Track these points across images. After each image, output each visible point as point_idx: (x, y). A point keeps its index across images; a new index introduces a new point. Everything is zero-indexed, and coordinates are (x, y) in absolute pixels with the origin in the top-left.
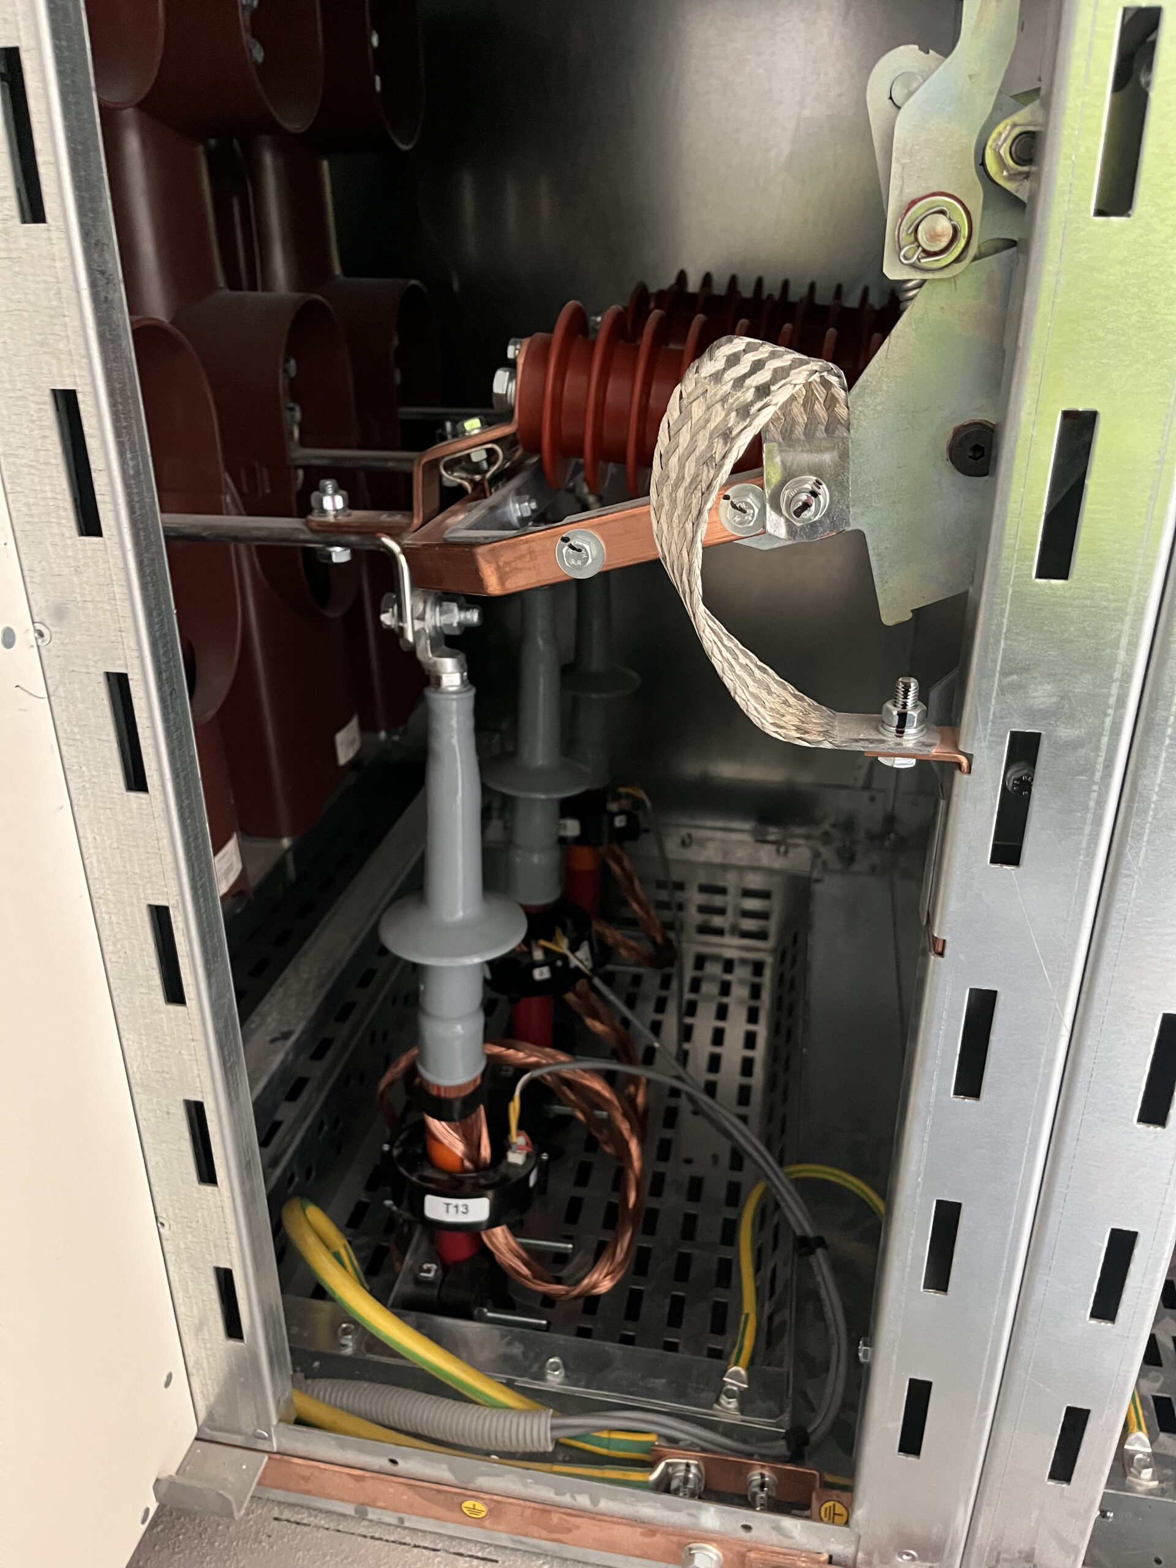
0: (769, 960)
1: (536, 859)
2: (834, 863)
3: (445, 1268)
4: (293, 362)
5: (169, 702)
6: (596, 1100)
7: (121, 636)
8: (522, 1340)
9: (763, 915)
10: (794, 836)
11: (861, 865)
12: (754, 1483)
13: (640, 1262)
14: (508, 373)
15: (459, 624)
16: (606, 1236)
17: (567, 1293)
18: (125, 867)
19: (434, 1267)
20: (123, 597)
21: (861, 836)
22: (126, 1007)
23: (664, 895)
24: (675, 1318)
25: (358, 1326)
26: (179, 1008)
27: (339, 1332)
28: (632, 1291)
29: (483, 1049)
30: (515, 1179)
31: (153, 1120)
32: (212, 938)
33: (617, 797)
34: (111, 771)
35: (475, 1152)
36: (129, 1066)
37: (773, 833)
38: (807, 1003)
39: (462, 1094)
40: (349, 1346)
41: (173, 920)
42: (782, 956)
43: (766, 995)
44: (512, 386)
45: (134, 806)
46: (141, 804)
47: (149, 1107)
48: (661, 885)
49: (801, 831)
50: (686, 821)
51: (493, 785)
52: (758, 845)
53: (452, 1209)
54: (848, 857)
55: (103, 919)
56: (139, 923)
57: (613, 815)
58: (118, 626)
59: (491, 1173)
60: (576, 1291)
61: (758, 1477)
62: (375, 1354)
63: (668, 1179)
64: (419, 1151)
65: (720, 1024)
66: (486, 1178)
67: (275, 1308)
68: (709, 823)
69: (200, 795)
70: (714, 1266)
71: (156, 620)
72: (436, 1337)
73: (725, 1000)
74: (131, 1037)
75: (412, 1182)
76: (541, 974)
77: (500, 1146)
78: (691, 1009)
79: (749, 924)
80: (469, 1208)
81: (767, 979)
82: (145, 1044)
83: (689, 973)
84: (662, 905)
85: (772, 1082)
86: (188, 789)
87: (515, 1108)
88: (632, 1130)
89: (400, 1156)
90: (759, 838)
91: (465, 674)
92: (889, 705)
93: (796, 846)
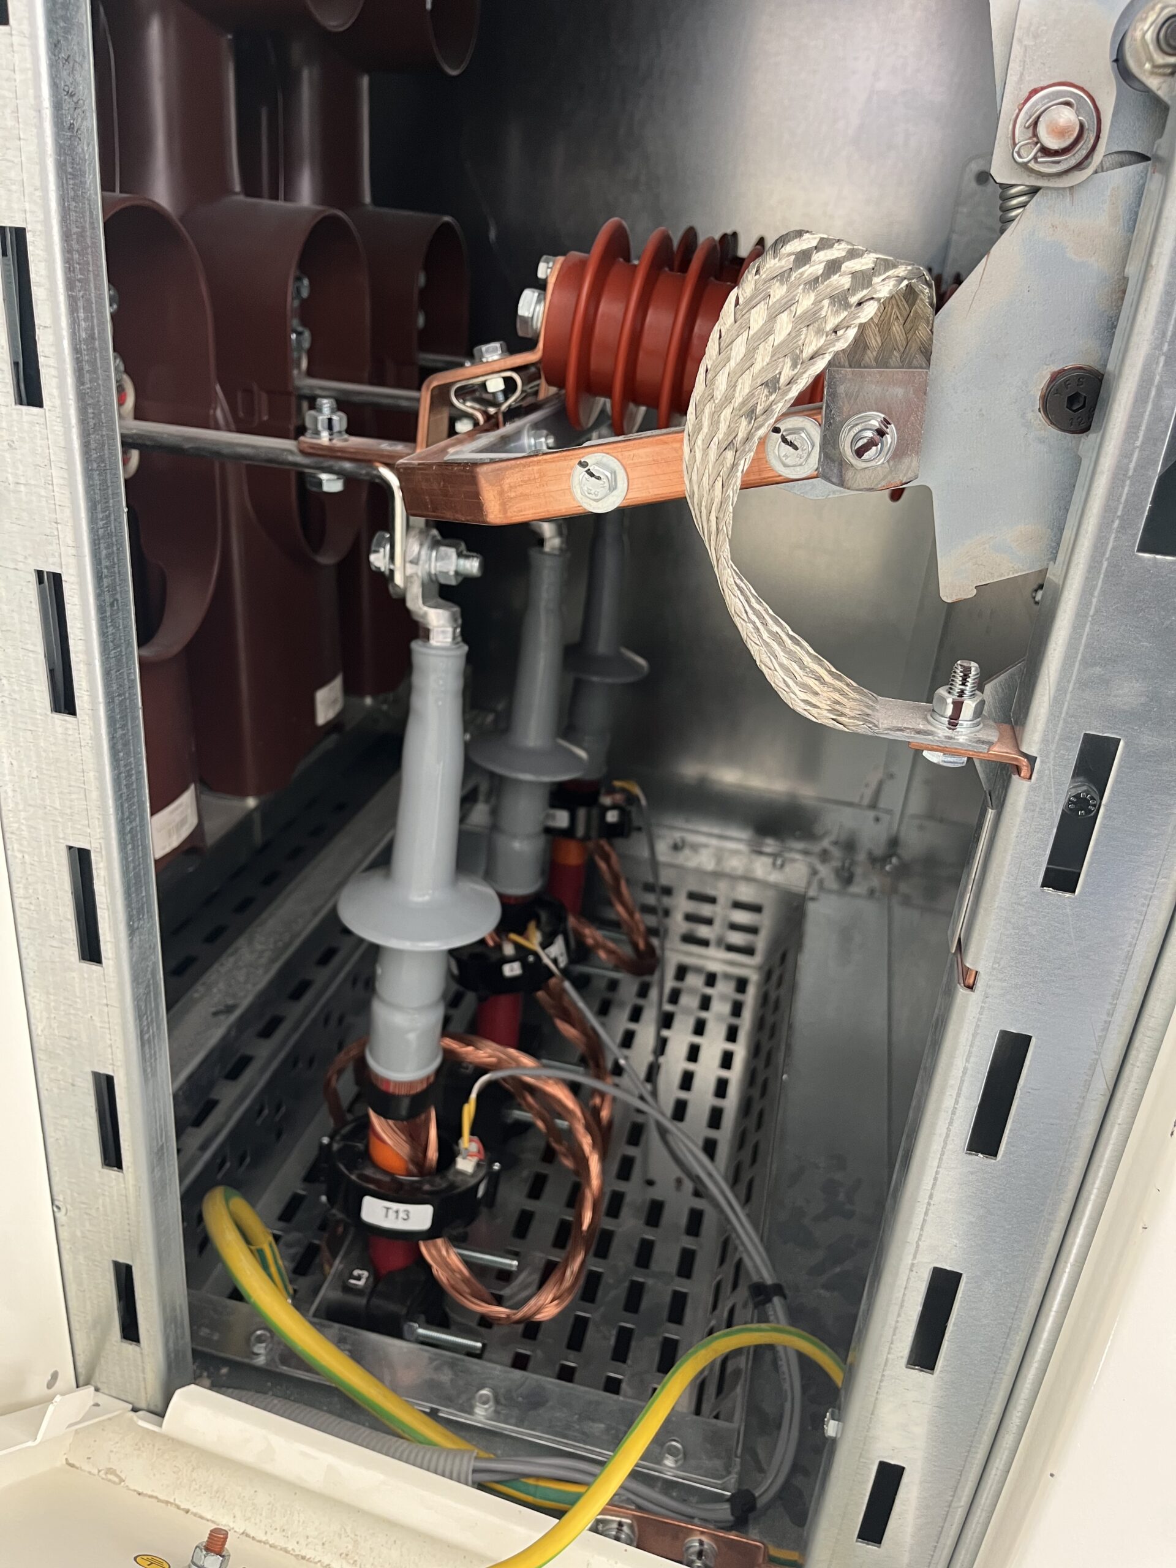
0: (754, 977)
1: (517, 845)
2: (832, 883)
3: (376, 1277)
4: (306, 282)
5: (108, 614)
6: (559, 1109)
7: (57, 529)
8: (452, 1365)
9: (753, 930)
10: (791, 850)
11: (858, 888)
12: (692, 1550)
13: (590, 1287)
14: (536, 294)
15: (457, 573)
16: (556, 1256)
17: (508, 1317)
18: (43, 799)
19: (365, 1274)
20: (62, 482)
21: (861, 857)
22: (34, 961)
23: (651, 899)
24: (620, 1353)
25: (272, 1334)
26: (94, 967)
27: (253, 1338)
28: (578, 1318)
29: (439, 1041)
30: (463, 1188)
31: (56, 1090)
32: (138, 891)
33: (611, 791)
34: (35, 687)
35: (420, 1155)
36: (33, 1027)
37: (768, 845)
38: (790, 1026)
39: (413, 1092)
40: (261, 1356)
41: (94, 866)
42: (767, 975)
43: (747, 1014)
44: (540, 309)
45: (60, 730)
46: (67, 729)
47: (52, 1076)
48: (649, 888)
49: (800, 845)
50: (680, 822)
51: (478, 760)
52: (754, 857)
53: (391, 1214)
54: (846, 878)
55: (16, 857)
56: (55, 866)
57: (605, 809)
58: (54, 516)
59: (438, 1180)
60: (520, 1314)
61: (697, 1544)
62: (289, 1366)
63: (628, 1199)
64: (360, 1146)
65: (697, 1040)
66: (432, 1184)
67: (178, 1311)
68: (705, 828)
69: (138, 725)
70: (668, 1299)
71: (100, 516)
72: (357, 1356)
73: (704, 1015)
74: (38, 995)
75: (350, 1180)
76: (512, 970)
77: (449, 1151)
78: (667, 1020)
79: (737, 938)
80: (411, 1215)
81: (750, 998)
82: (52, 1004)
83: (670, 983)
84: (647, 909)
85: (746, 1107)
86: (124, 717)
87: (469, 1111)
88: (594, 1145)
89: (340, 1150)
90: (755, 848)
91: (458, 630)
92: (942, 691)
93: (793, 860)
